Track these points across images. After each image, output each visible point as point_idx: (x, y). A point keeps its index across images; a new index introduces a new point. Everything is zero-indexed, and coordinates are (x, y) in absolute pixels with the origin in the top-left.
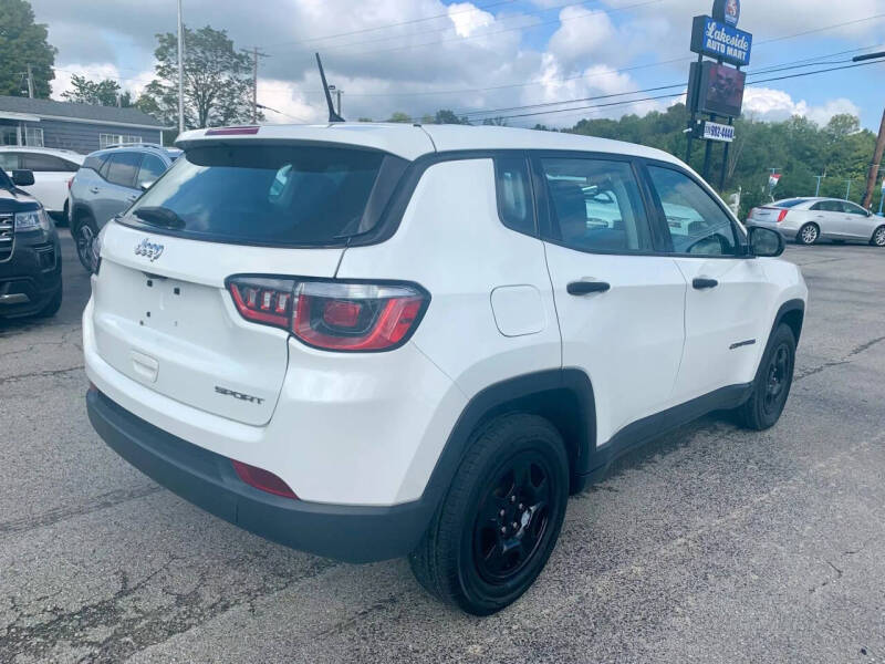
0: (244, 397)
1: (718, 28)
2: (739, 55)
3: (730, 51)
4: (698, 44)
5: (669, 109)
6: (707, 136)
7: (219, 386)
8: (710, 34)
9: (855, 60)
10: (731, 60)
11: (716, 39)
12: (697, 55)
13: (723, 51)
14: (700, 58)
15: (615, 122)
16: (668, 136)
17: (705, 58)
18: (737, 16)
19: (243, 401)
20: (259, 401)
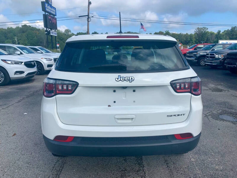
0: (178, 115)
1: (48, 5)
2: (54, 13)
3: (52, 12)
4: (44, 9)
5: (22, 26)
6: (51, 34)
7: (168, 115)
8: (46, 7)
9: (79, 17)
10: (52, 14)
11: (48, 9)
12: (44, 12)
13: (50, 12)
14: (45, 13)
15: (5, 29)
16: (25, 33)
17: (46, 13)
18: (52, 3)
19: (178, 116)
20: (184, 115)
